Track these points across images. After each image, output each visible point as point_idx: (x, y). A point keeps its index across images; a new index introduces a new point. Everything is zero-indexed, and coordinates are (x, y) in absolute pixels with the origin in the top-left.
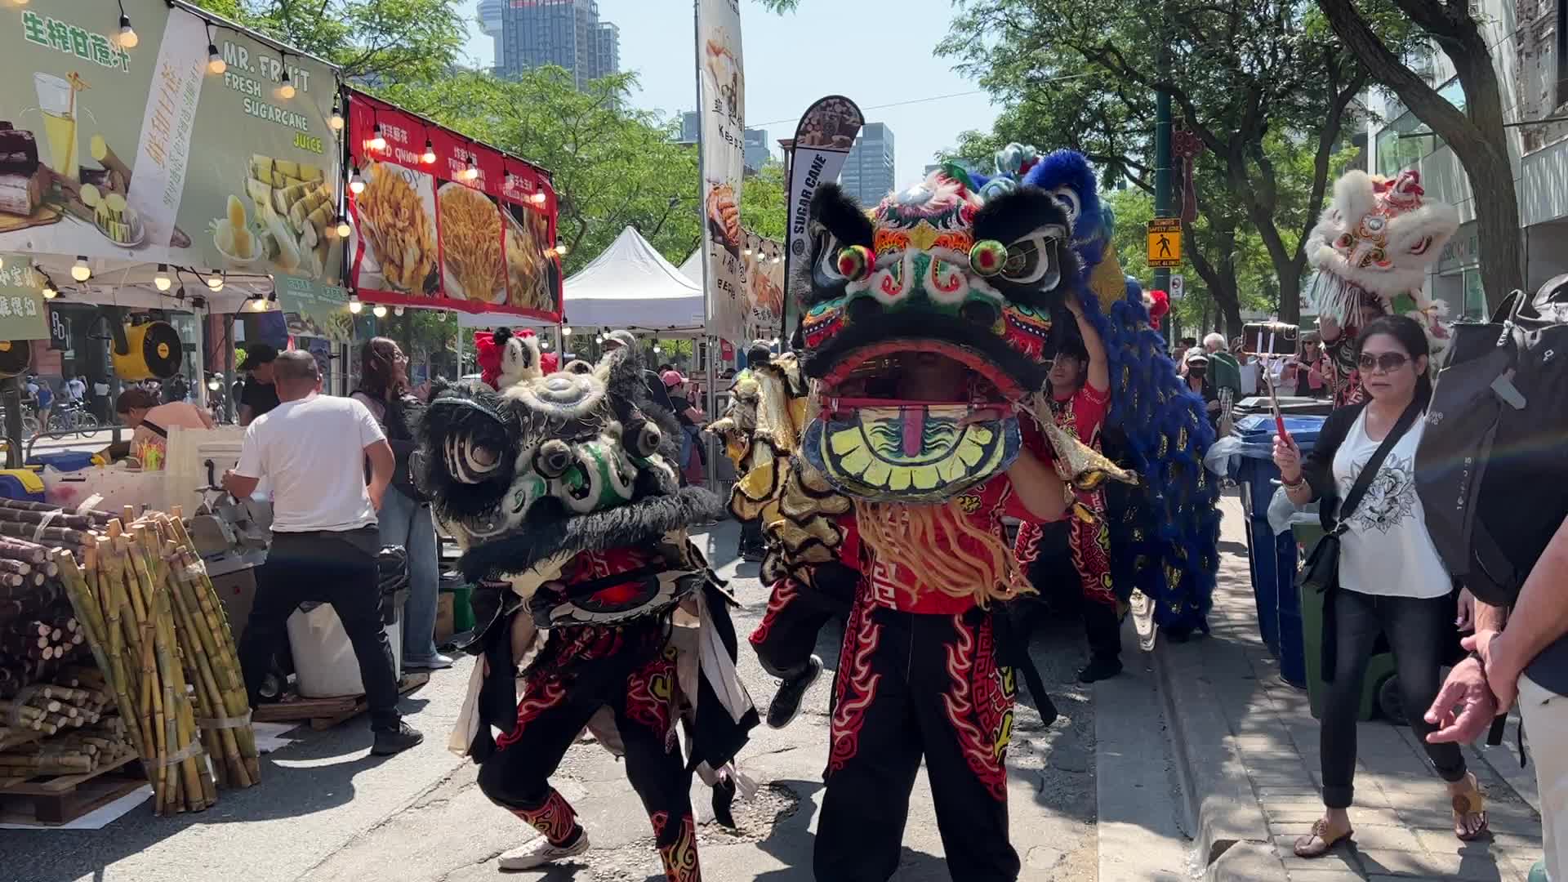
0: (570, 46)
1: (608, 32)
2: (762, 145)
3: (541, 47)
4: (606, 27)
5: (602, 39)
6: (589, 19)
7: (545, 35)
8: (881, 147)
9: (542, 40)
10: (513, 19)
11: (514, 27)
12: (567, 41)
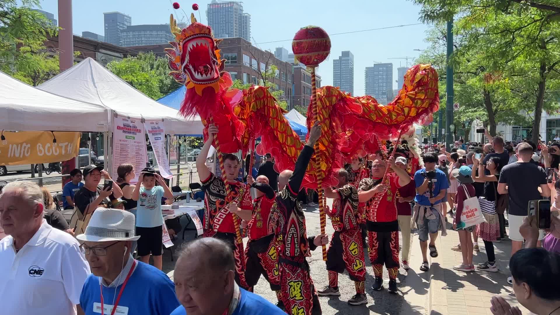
0: (232, 22)
1: (246, 17)
3: (222, 22)
4: (246, 15)
5: (244, 19)
6: (239, 12)
7: (223, 18)
8: (349, 60)
9: (222, 20)
10: (211, 12)
11: (211, 15)
12: (231, 20)
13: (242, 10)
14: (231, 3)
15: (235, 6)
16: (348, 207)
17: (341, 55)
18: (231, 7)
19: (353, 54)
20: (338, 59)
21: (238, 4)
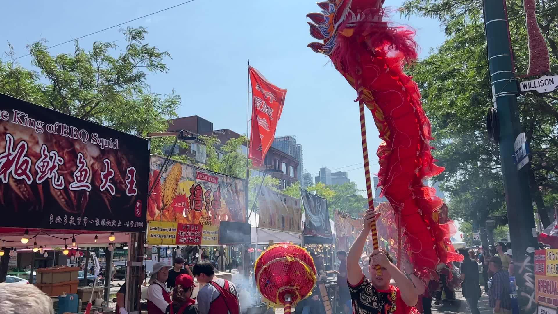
13: (295, 142)
14: (287, 137)
15: (290, 139)
18: (286, 141)
21: (292, 138)
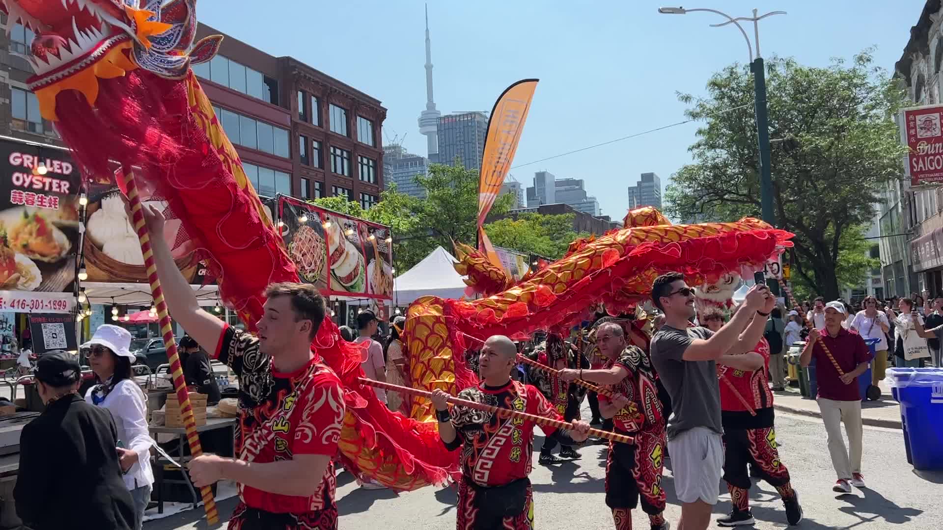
0: (474, 141)
2: (581, 188)
3: (459, 143)
6: (483, 126)
7: (460, 136)
8: (653, 187)
9: (459, 139)
10: (443, 129)
11: (443, 133)
12: (472, 139)
14: (471, 114)
15: (478, 118)
16: (645, 383)
17: (640, 180)
18: (471, 121)
19: (659, 176)
20: (636, 185)
21: (482, 116)
